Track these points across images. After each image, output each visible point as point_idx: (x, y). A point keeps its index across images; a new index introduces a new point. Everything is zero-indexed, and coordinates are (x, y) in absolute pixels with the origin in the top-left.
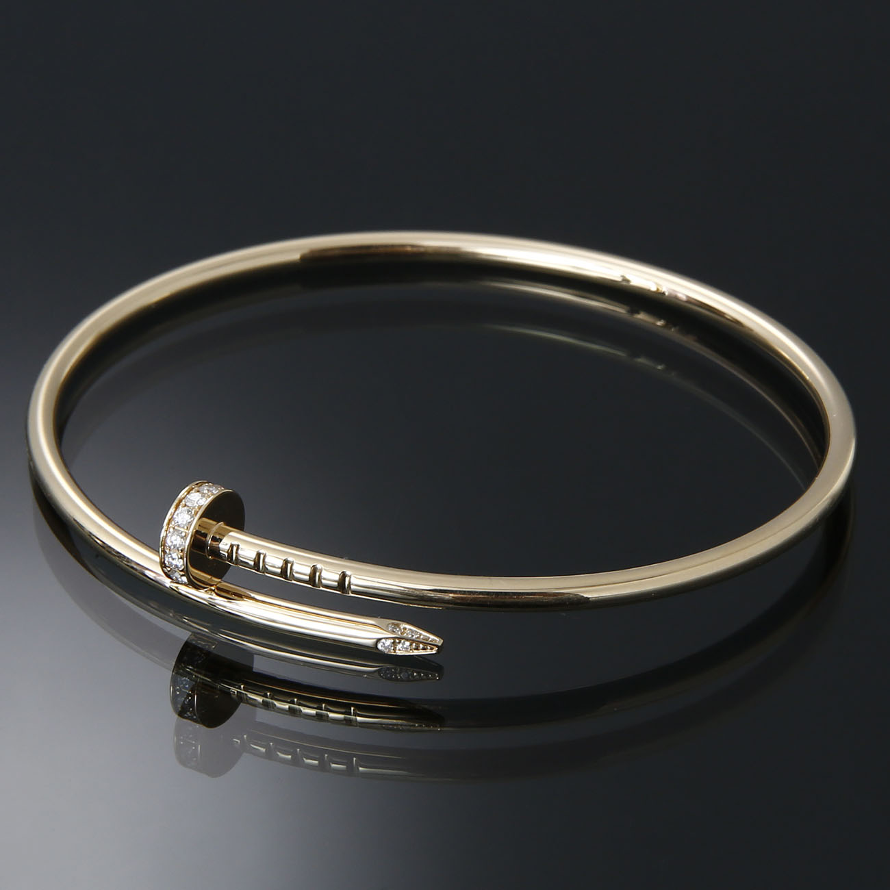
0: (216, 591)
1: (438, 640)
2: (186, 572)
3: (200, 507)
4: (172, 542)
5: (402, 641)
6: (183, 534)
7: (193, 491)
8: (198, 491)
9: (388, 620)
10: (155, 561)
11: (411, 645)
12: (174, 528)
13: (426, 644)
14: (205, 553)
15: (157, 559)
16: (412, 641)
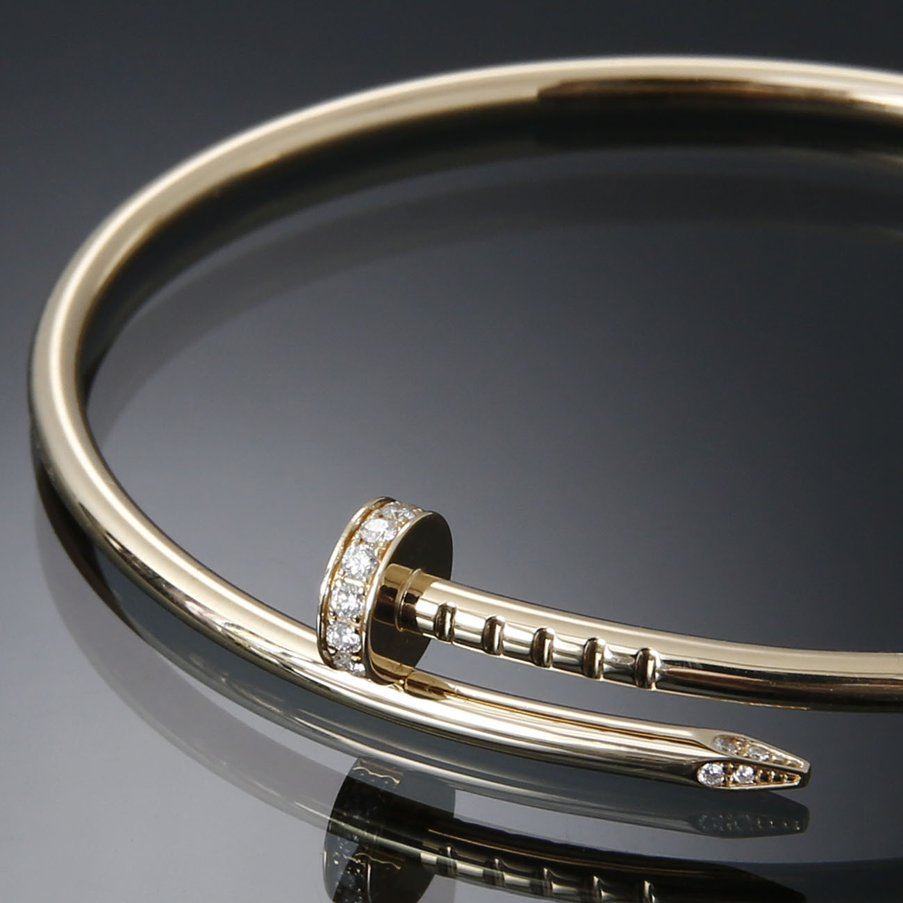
0: (407, 687)
1: (802, 763)
2: (364, 657)
3: (388, 544)
4: (339, 605)
5: (741, 767)
6: (361, 591)
7: (372, 516)
8: (381, 516)
9: (714, 731)
10: (308, 642)
11: (755, 773)
12: (343, 581)
13: (782, 771)
14: (394, 623)
15: (314, 639)
16: (756, 766)
